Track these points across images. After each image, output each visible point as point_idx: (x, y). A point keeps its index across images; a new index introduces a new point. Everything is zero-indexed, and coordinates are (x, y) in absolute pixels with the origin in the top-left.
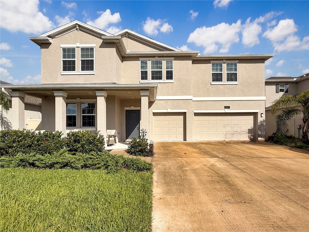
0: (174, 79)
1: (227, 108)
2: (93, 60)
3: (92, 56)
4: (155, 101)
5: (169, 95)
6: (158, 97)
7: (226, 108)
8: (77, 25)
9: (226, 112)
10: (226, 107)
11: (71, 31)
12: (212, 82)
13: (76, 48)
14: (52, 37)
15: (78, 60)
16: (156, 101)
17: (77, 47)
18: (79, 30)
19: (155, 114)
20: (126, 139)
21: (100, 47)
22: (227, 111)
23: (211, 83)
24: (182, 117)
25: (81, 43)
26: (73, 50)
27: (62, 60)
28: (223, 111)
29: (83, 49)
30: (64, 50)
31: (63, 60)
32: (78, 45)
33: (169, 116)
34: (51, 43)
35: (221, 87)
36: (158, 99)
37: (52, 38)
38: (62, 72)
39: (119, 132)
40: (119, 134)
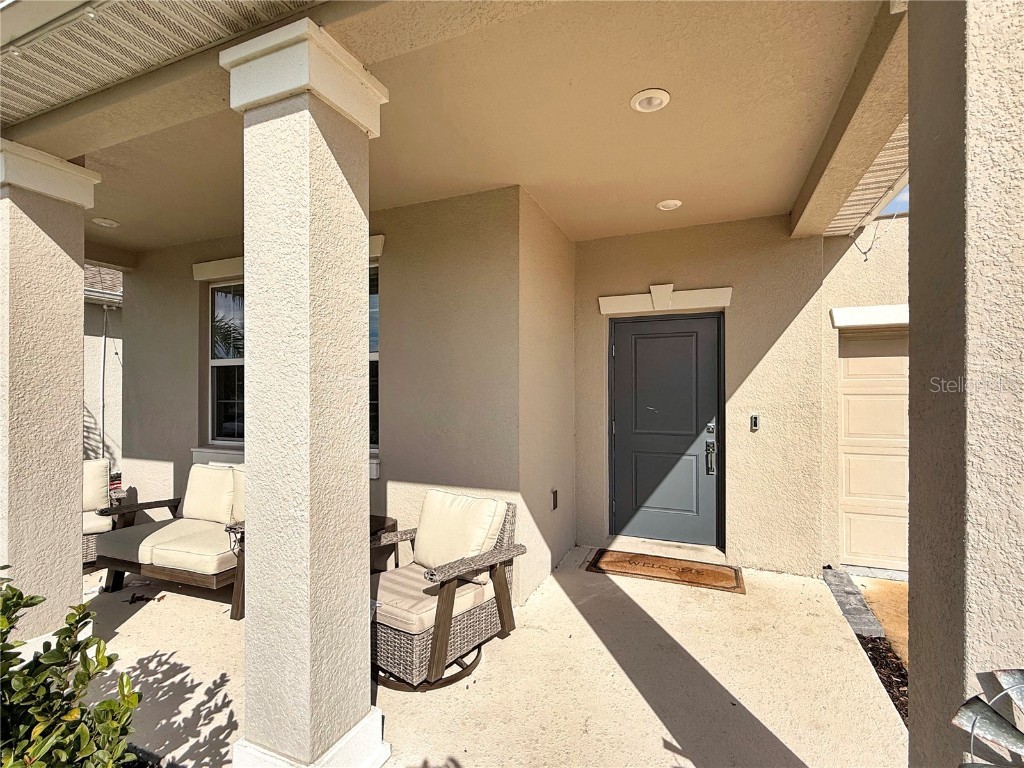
4: (860, 229)
19: (856, 340)
39: (555, 493)
40: (555, 507)
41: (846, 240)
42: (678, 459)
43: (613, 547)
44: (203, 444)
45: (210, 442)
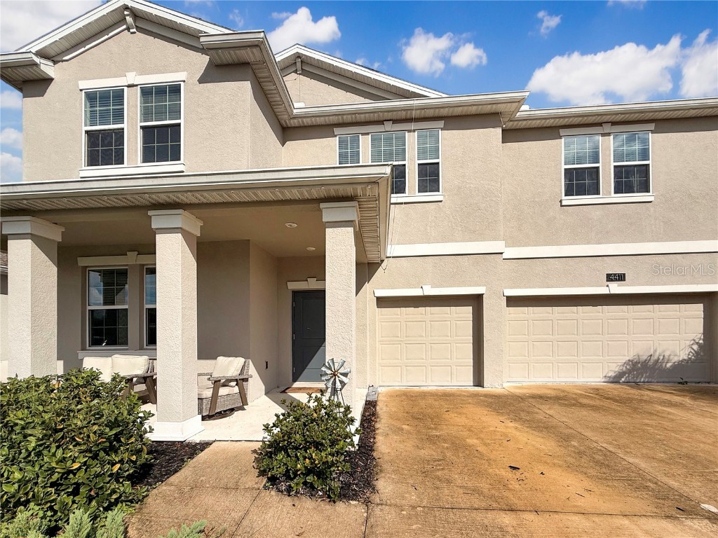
0: (445, 190)
1: (616, 280)
2: (179, 125)
3: (176, 112)
4: (382, 261)
5: (428, 242)
6: (393, 249)
7: (612, 280)
8: (126, 13)
9: (613, 292)
10: (611, 278)
11: (111, 34)
12: (564, 197)
13: (126, 88)
14: (55, 59)
15: (132, 128)
16: (386, 260)
17: (129, 86)
18: (134, 30)
19: (382, 302)
20: (295, 380)
21: (202, 81)
22: (616, 288)
23: (561, 201)
24: (468, 311)
25: (143, 72)
26: (118, 95)
27: (84, 132)
28: (603, 290)
29: (147, 92)
30: (91, 97)
31: (87, 132)
32: (132, 78)
33: (428, 308)
34: (52, 80)
35: (596, 213)
36: (391, 255)
37: (55, 62)
38: (84, 168)
39: (267, 362)
40: (267, 367)
41: (378, 265)
42: (319, 349)
43: (293, 386)
44: (83, 349)
45: (88, 348)
